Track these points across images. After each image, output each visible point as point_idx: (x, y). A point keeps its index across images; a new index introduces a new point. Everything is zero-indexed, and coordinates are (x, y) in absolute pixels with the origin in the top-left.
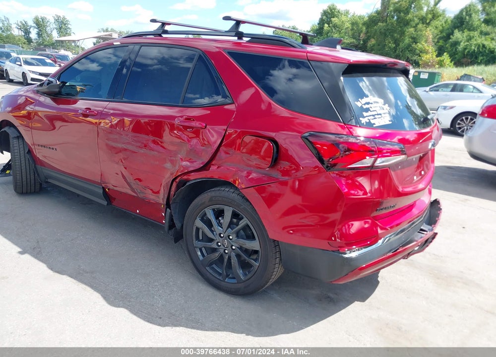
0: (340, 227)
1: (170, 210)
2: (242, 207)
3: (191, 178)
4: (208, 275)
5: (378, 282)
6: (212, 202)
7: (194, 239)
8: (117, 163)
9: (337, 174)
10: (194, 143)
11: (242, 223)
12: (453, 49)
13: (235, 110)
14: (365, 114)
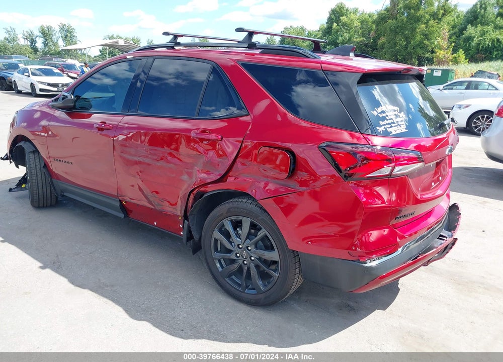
0: (360, 236)
1: (188, 221)
2: (260, 218)
3: (209, 190)
4: (228, 286)
5: (399, 289)
6: (230, 213)
7: (213, 251)
8: (134, 176)
9: (355, 184)
10: (211, 156)
11: (261, 234)
12: (466, 45)
13: (251, 121)
14: (381, 123)
